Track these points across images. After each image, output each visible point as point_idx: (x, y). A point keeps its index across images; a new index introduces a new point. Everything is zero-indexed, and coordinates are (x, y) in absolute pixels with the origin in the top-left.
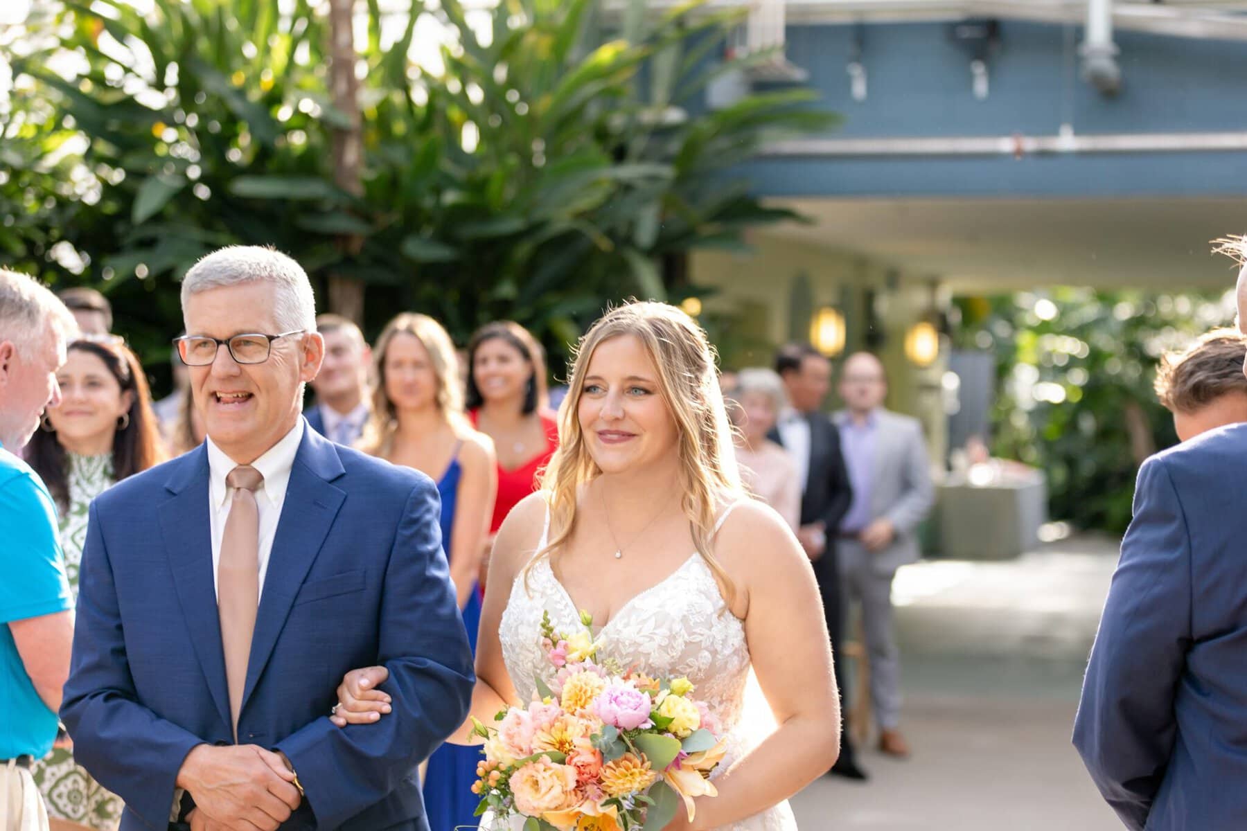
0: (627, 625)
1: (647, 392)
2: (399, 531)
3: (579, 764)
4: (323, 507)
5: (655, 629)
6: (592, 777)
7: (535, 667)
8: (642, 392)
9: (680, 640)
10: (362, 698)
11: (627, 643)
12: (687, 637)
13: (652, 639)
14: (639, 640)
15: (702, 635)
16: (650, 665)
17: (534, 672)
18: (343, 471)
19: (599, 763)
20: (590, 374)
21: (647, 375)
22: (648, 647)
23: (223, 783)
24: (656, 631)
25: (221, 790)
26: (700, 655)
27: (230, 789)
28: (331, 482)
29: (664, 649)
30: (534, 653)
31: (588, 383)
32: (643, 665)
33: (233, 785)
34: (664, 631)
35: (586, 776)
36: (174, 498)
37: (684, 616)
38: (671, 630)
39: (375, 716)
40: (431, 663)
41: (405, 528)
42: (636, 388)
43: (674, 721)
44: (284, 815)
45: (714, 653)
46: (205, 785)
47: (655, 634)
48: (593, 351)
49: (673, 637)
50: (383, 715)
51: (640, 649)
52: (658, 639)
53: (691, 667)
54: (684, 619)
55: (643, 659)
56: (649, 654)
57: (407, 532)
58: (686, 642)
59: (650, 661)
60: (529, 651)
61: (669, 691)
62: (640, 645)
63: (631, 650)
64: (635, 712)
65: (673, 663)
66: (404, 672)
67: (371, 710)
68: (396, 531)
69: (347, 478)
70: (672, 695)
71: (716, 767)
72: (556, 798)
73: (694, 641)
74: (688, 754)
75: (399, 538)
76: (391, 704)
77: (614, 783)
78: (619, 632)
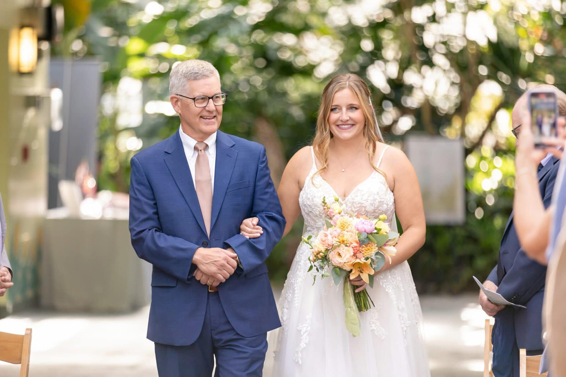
0: (357, 196)
1: (356, 109)
2: (259, 165)
3: (353, 247)
4: (231, 157)
5: (368, 197)
6: (358, 251)
7: (320, 213)
8: (354, 109)
9: (377, 201)
10: (254, 229)
11: (357, 203)
12: (380, 200)
13: (367, 201)
14: (362, 202)
15: (384, 199)
16: (366, 211)
17: (319, 215)
18: (235, 143)
19: (359, 246)
20: (333, 104)
21: (355, 102)
22: (366, 204)
23: (211, 261)
24: (369, 198)
25: (211, 263)
26: (383, 206)
27: (214, 263)
28: (231, 147)
29: (371, 204)
30: (320, 208)
31: (333, 107)
32: (363, 211)
33: (215, 261)
34: (371, 198)
35: (356, 251)
36: (170, 155)
37: (378, 192)
38: (374, 198)
39: (259, 235)
40: (274, 214)
41: (260, 164)
42: (352, 107)
43: (382, 230)
44: (233, 271)
45: (387, 205)
46: (204, 261)
47: (368, 199)
48: (334, 95)
49: (375, 200)
50: (261, 234)
51: (363, 205)
52: (369, 202)
53: (380, 210)
54: (378, 193)
55: (363, 209)
56: (366, 207)
57: (262, 166)
58: (379, 202)
59: (366, 209)
60: (318, 207)
61: (378, 220)
62: (362, 204)
63: (359, 205)
64: (371, 227)
65: (375, 209)
66: (265, 218)
67: (257, 233)
68: (258, 166)
69: (235, 146)
70: (380, 221)
71: (397, 245)
72: (347, 259)
73: (382, 201)
74: (389, 240)
75: (259, 168)
76: (262, 230)
77: (365, 252)
78: (353, 199)
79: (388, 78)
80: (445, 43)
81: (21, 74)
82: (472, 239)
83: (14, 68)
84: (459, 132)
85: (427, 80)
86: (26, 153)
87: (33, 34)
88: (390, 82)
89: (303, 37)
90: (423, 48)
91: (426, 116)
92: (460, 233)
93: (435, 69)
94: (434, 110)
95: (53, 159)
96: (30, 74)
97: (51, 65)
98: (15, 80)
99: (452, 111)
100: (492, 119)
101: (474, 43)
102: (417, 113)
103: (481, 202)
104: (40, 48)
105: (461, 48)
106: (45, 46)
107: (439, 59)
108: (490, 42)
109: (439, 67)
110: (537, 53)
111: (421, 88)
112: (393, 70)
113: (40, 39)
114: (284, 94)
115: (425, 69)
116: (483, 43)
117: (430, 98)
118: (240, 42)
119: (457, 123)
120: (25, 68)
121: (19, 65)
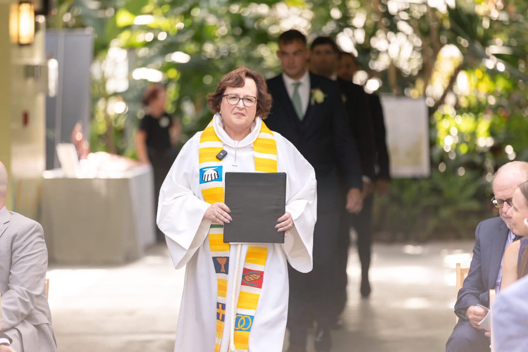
79: (355, 43)
80: (407, 11)
81: (21, 45)
82: (436, 191)
83: (14, 40)
84: (421, 92)
85: (391, 45)
86: (26, 119)
87: (31, 9)
88: (358, 46)
89: (275, 7)
90: (388, 15)
91: (392, 78)
92: (426, 185)
93: (400, 35)
94: (399, 72)
95: (50, 124)
96: (28, 45)
97: (47, 36)
98: (15, 51)
99: (415, 73)
100: (453, 80)
101: (434, 10)
102: (383, 76)
103: (443, 157)
104: (37, 21)
105: (422, 15)
106: (42, 19)
107: (403, 26)
108: (448, 8)
109: (402, 32)
110: (493, 18)
111: (387, 51)
112: (360, 37)
113: (37, 13)
114: (261, 60)
115: (391, 34)
116: (443, 10)
117: (394, 60)
118: (219, 12)
119: (420, 84)
120: (24, 40)
121: (19, 37)
